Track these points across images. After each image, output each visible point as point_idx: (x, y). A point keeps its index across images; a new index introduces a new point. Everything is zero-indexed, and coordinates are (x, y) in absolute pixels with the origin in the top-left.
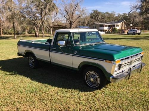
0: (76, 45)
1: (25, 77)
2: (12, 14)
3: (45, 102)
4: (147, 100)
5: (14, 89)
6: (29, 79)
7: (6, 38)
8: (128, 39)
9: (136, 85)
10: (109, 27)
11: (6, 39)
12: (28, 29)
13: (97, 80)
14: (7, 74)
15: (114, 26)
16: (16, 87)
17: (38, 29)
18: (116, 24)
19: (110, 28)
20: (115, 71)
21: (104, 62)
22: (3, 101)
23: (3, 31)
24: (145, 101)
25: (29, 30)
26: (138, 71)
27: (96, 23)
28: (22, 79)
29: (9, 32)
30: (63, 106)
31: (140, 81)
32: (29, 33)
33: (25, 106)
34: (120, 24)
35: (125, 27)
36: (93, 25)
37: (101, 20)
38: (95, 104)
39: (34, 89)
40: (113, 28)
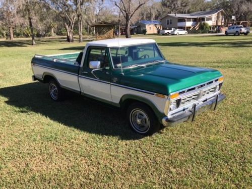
0: (116, 67)
1: (43, 115)
2: (27, 3)
3: (67, 155)
4: (214, 153)
5: (25, 134)
6: (48, 118)
7: (20, 44)
8: (223, 46)
9: (206, 129)
10: (195, 22)
11: (19, 46)
12: (56, 26)
13: (146, 122)
14: (16, 111)
15: (203, 19)
16: (28, 131)
17: (71, 28)
18: (207, 16)
19: (197, 24)
20: (171, 110)
21: (155, 96)
22: (9, 153)
23: (13, 31)
24: (212, 154)
25: (58, 29)
26: (211, 107)
27: (172, 15)
28: (38, 118)
29: (24, 33)
30: (91, 160)
31: (214, 123)
32: (58, 34)
33: (38, 161)
34: (214, 16)
35: (223, 21)
36: (167, 19)
37: (181, 8)
38: (138, 158)
39: (53, 135)
40: (201, 24)
